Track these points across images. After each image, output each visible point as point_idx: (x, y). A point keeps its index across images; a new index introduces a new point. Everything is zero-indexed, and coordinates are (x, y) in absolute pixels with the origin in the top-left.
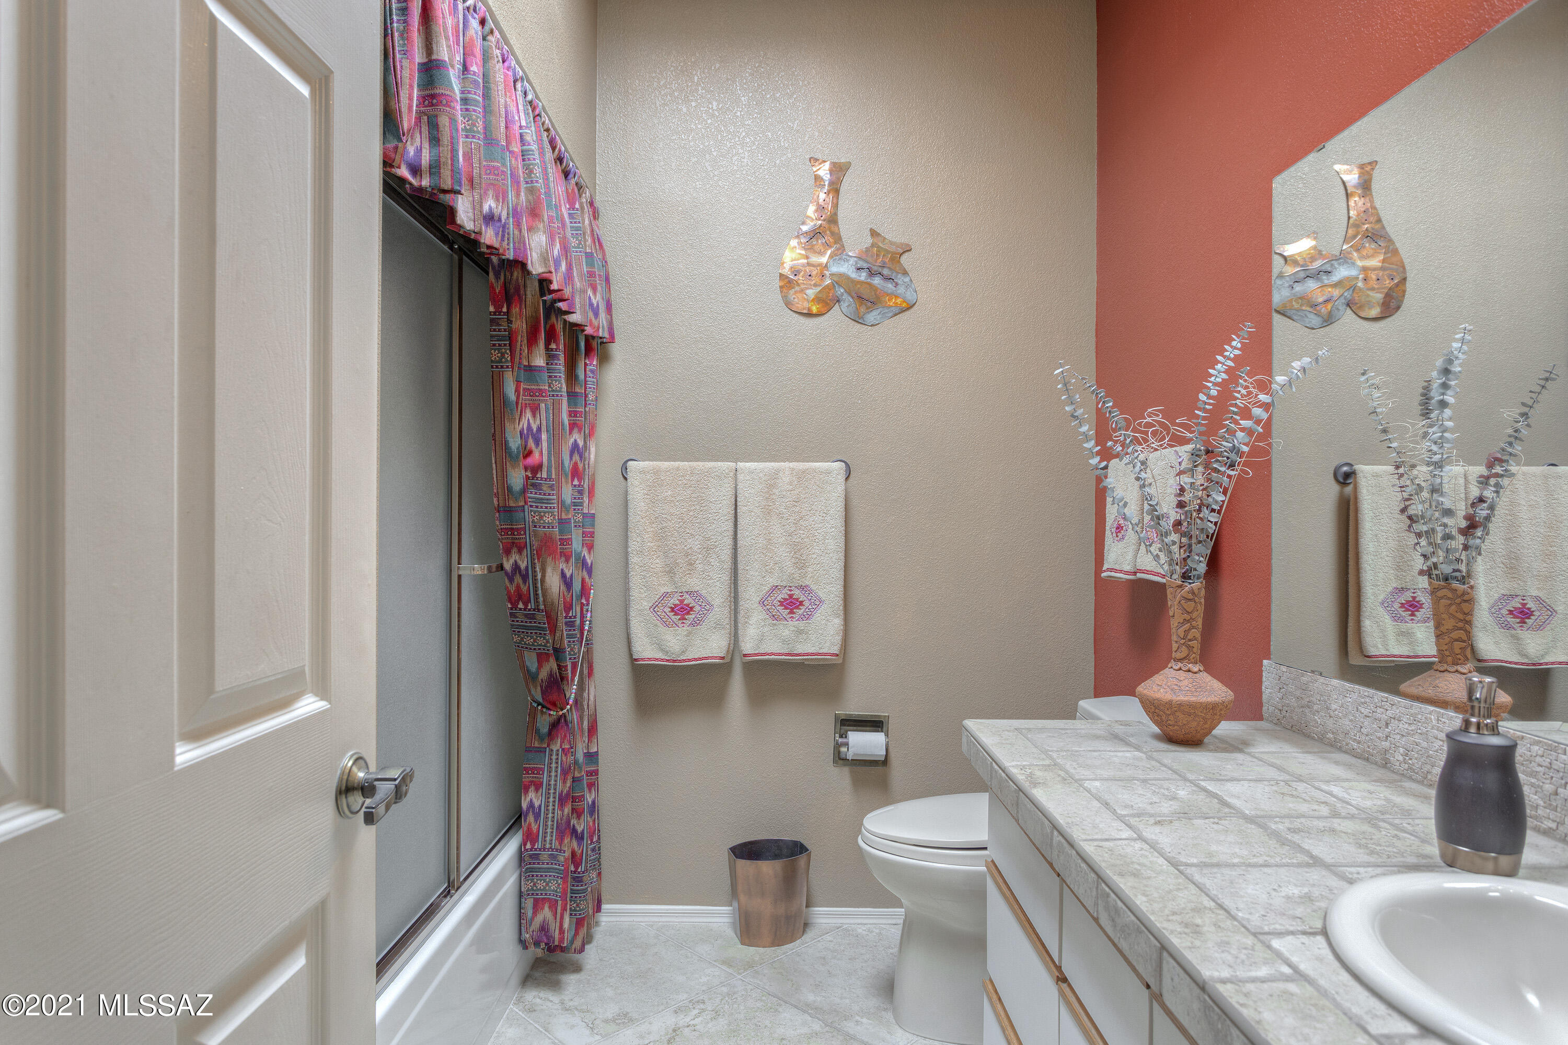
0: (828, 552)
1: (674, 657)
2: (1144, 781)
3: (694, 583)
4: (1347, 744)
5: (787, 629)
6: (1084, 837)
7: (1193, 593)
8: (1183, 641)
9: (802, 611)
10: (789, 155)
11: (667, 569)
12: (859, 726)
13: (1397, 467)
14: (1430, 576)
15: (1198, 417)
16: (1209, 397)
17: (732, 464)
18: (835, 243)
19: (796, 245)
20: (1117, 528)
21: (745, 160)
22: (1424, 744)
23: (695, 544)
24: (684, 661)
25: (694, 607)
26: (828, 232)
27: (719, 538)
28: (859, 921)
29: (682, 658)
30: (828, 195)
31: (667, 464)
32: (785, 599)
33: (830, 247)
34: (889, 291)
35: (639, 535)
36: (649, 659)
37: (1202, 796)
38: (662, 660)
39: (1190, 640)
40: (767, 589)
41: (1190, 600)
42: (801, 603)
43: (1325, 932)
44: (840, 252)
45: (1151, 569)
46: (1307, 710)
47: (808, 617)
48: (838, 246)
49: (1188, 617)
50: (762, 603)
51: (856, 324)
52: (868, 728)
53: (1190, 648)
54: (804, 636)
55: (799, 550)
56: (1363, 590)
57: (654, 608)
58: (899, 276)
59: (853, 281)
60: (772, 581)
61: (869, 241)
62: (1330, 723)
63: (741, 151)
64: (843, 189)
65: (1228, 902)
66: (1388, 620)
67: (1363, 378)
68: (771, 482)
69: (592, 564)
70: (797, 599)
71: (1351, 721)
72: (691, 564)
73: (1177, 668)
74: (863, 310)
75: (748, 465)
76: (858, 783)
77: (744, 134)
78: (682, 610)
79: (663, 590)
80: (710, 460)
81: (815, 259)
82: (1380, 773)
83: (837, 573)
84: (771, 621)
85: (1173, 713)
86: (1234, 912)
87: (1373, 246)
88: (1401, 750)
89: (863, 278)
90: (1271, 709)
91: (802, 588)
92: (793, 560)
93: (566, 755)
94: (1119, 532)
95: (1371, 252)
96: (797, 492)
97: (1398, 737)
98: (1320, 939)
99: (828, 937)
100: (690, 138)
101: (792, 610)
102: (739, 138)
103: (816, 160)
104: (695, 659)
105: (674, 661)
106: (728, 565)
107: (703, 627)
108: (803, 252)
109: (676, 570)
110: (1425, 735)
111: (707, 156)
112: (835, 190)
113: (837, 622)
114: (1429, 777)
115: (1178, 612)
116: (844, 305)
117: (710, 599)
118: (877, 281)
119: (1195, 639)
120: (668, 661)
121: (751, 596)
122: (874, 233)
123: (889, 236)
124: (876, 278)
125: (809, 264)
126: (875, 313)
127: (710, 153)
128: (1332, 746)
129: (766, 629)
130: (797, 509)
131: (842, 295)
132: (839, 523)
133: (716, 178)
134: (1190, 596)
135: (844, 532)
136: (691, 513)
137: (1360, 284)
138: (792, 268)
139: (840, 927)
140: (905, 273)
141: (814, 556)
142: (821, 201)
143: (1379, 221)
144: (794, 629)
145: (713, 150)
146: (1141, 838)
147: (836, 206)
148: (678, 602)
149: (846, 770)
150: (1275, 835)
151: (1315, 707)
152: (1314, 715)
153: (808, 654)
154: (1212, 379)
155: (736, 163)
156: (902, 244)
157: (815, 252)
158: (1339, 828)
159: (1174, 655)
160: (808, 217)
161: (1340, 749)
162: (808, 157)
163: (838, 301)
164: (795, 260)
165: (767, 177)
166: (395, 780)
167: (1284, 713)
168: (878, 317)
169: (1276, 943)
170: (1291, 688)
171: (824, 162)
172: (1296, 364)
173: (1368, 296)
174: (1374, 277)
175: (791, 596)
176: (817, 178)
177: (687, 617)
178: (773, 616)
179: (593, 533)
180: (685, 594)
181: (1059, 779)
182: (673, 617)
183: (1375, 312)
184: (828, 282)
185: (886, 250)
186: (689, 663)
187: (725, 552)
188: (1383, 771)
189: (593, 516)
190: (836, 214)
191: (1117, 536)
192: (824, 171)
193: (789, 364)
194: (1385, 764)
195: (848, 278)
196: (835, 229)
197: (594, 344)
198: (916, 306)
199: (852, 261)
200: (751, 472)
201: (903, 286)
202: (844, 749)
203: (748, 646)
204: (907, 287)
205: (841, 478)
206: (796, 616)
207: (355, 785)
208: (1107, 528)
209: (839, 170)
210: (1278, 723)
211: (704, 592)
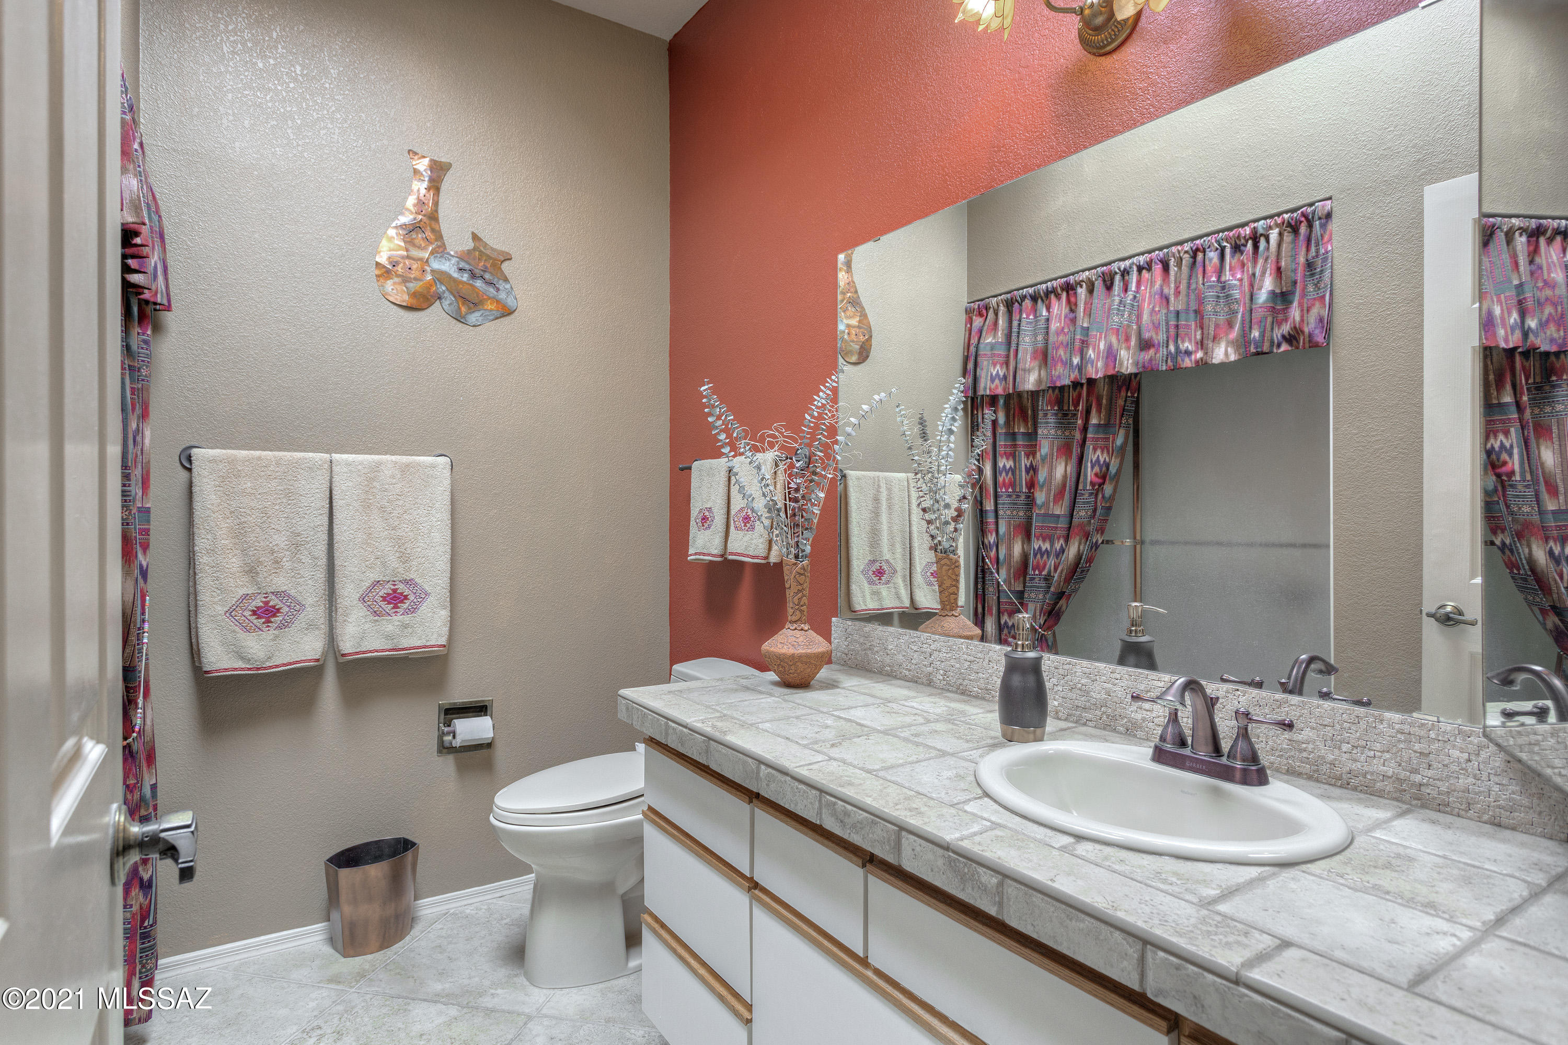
0: (434, 545)
1: (258, 665)
2: (797, 718)
3: (280, 582)
4: (901, 673)
5: (393, 623)
6: (794, 765)
7: (804, 569)
8: (797, 607)
9: (407, 605)
10: (385, 142)
11: (247, 569)
12: (462, 713)
13: (916, 474)
14: (936, 551)
15: (804, 431)
16: (813, 417)
17: (327, 456)
18: (436, 240)
19: (395, 236)
20: (703, 519)
21: (336, 137)
22: (958, 666)
23: (280, 541)
24: (271, 667)
25: (281, 608)
26: (428, 228)
27: (312, 533)
28: (465, 902)
29: (268, 664)
30: (429, 191)
31: (244, 453)
32: (388, 594)
33: (431, 243)
34: (491, 295)
35: (210, 531)
36: (226, 670)
37: (843, 722)
38: (242, 669)
39: (802, 606)
40: (368, 585)
41: (802, 574)
42: (406, 597)
43: (986, 794)
44: (441, 249)
45: (742, 552)
46: (869, 652)
47: (413, 610)
48: (439, 243)
49: (800, 587)
50: (362, 599)
51: (458, 323)
52: (471, 714)
53: (802, 611)
54: (410, 630)
55: (403, 544)
56: (851, 563)
57: (230, 613)
58: (501, 282)
59: (455, 280)
60: (373, 576)
61: (470, 245)
62: (887, 660)
63: (330, 126)
64: (445, 186)
65: (921, 790)
66: (866, 584)
67: (897, 410)
68: (372, 474)
69: (147, 566)
70: (401, 594)
71: (904, 656)
72: (277, 562)
73: (793, 628)
74: (464, 309)
75: (345, 456)
76: (462, 769)
77: (334, 109)
78: (267, 613)
79: (244, 591)
80: (295, 451)
81: (415, 253)
82: (929, 690)
83: (443, 564)
84: (372, 617)
85: (794, 664)
86: (929, 795)
87: (853, 310)
88: (941, 672)
89: (465, 279)
90: (839, 654)
91: (407, 582)
92: (397, 554)
93: (131, 792)
94: (706, 522)
95: (852, 314)
96: (400, 485)
97: (939, 663)
98: (986, 799)
99: (438, 926)
100: (268, 98)
101: (396, 604)
102: (328, 111)
103: (415, 153)
104: (284, 665)
105: (258, 669)
106: (323, 561)
107: (293, 630)
108: (402, 244)
109: (258, 569)
110: (958, 660)
111: (290, 122)
112: (435, 186)
113: (444, 613)
114: (961, 687)
115: (794, 584)
116: (446, 303)
117: (300, 598)
118: (479, 283)
119: (805, 604)
120: (249, 669)
121: (348, 592)
122: (475, 237)
123: (492, 243)
124: (479, 281)
125: (408, 257)
126: (477, 314)
127: (293, 120)
128: (889, 675)
129: (367, 626)
130: (401, 503)
131: (444, 292)
132: (446, 516)
133: (300, 148)
134: (802, 572)
135: (450, 525)
136: (277, 507)
137: (846, 337)
138: (389, 258)
139: (447, 913)
140: (506, 280)
141: (419, 550)
142: (421, 195)
143: (856, 292)
144: (398, 623)
145: (296, 117)
146: (831, 758)
147: (436, 204)
148: (261, 604)
149: (450, 758)
150: (906, 740)
151: (876, 649)
152: (875, 654)
153: (414, 648)
154: (816, 403)
155: (325, 137)
156: (503, 252)
157: (414, 245)
158: (938, 729)
159: (789, 618)
160: (408, 209)
161: (895, 677)
162: (407, 148)
163: (440, 298)
164: (393, 250)
165: (360, 159)
166: (188, 826)
167: (849, 656)
168: (480, 319)
169: (968, 808)
170: (856, 637)
171: (424, 157)
172: (876, 397)
173: (851, 346)
174: (854, 333)
175: (395, 591)
176: (416, 172)
177: (272, 620)
178: (375, 612)
179: (149, 530)
180: (271, 595)
181: (737, 726)
182: (255, 621)
183: (854, 359)
184: (429, 277)
185: (488, 256)
186: (277, 670)
187: (319, 548)
188: (929, 688)
189: (148, 511)
190: (436, 211)
191: (703, 526)
192: (422, 165)
193: (387, 355)
194: (930, 683)
195: (450, 277)
196: (436, 227)
197: (149, 309)
198: (516, 312)
199: (454, 260)
200: (348, 464)
201: (504, 293)
202: (448, 738)
203: (347, 646)
204: (508, 293)
205: (447, 473)
206: (401, 611)
207: (132, 843)
208: (692, 519)
209: (439, 170)
210: (845, 664)
211: (292, 592)
